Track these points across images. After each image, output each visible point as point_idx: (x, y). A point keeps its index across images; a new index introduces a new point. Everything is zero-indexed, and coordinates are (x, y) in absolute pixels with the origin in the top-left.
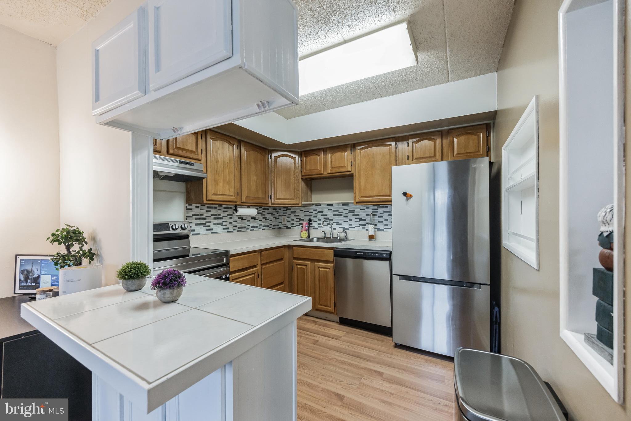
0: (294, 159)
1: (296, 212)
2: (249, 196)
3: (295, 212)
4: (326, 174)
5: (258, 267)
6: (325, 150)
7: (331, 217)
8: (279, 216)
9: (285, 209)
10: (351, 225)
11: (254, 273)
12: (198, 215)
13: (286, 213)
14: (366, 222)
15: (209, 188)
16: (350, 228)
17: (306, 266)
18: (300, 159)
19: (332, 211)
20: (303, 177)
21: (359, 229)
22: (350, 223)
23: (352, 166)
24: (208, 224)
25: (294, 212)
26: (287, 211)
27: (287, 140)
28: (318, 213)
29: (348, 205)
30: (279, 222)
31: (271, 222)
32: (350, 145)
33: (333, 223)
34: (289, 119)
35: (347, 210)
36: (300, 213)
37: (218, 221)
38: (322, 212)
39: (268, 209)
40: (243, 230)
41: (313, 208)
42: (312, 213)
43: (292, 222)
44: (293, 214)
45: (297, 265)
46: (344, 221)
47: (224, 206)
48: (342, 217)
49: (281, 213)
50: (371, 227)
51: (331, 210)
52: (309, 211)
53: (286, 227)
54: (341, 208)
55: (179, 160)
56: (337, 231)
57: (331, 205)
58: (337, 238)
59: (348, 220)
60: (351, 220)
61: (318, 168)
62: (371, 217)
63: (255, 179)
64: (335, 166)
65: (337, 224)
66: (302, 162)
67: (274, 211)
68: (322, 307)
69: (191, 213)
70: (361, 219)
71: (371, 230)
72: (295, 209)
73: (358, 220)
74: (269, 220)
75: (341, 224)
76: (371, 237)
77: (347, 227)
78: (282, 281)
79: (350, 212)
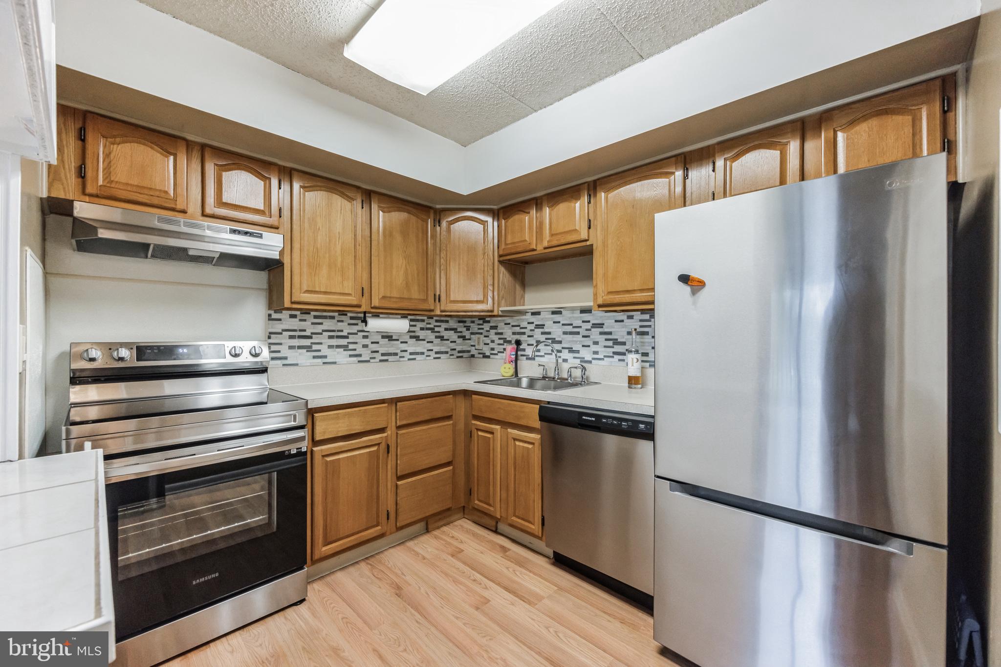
0: (484, 223)
1: (499, 326)
2: (388, 295)
3: (497, 327)
4: (541, 250)
5: (389, 432)
6: (538, 203)
7: (559, 336)
8: (472, 334)
9: (481, 322)
10: (596, 353)
11: (379, 444)
12: (295, 330)
13: (483, 329)
14: (627, 347)
15: (296, 279)
16: (594, 359)
17: (492, 433)
18: (496, 224)
19: (561, 324)
20: (501, 259)
21: (611, 362)
22: (596, 350)
23: (589, 228)
24: (315, 347)
25: (495, 327)
26: (485, 324)
27: (465, 188)
28: (535, 328)
29: (591, 312)
30: (472, 346)
31: (453, 346)
32: (586, 184)
33: (563, 348)
34: (468, 145)
35: (589, 322)
36: (505, 328)
37: (336, 342)
38: (542, 326)
39: (447, 322)
40: (390, 358)
41: (527, 319)
42: (526, 328)
43: (492, 345)
44: (493, 331)
45: (478, 430)
46: (583, 346)
47: (349, 315)
48: (579, 338)
49: (474, 328)
50: (632, 359)
51: (559, 322)
52: (519, 326)
53: (481, 356)
54: (577, 318)
55: (228, 227)
56: (569, 364)
57: (560, 313)
58: (567, 379)
59: (590, 343)
60: (596, 343)
61: (527, 239)
62: (634, 337)
63: (402, 263)
64: (558, 232)
65: (570, 352)
66: (500, 230)
67: (462, 324)
68: (520, 521)
69: (278, 327)
70: (616, 342)
71: (633, 365)
72: (496, 321)
73: (610, 343)
74: (449, 342)
75: (578, 352)
76: (633, 381)
77: (588, 357)
78: (450, 460)
79: (595, 326)
